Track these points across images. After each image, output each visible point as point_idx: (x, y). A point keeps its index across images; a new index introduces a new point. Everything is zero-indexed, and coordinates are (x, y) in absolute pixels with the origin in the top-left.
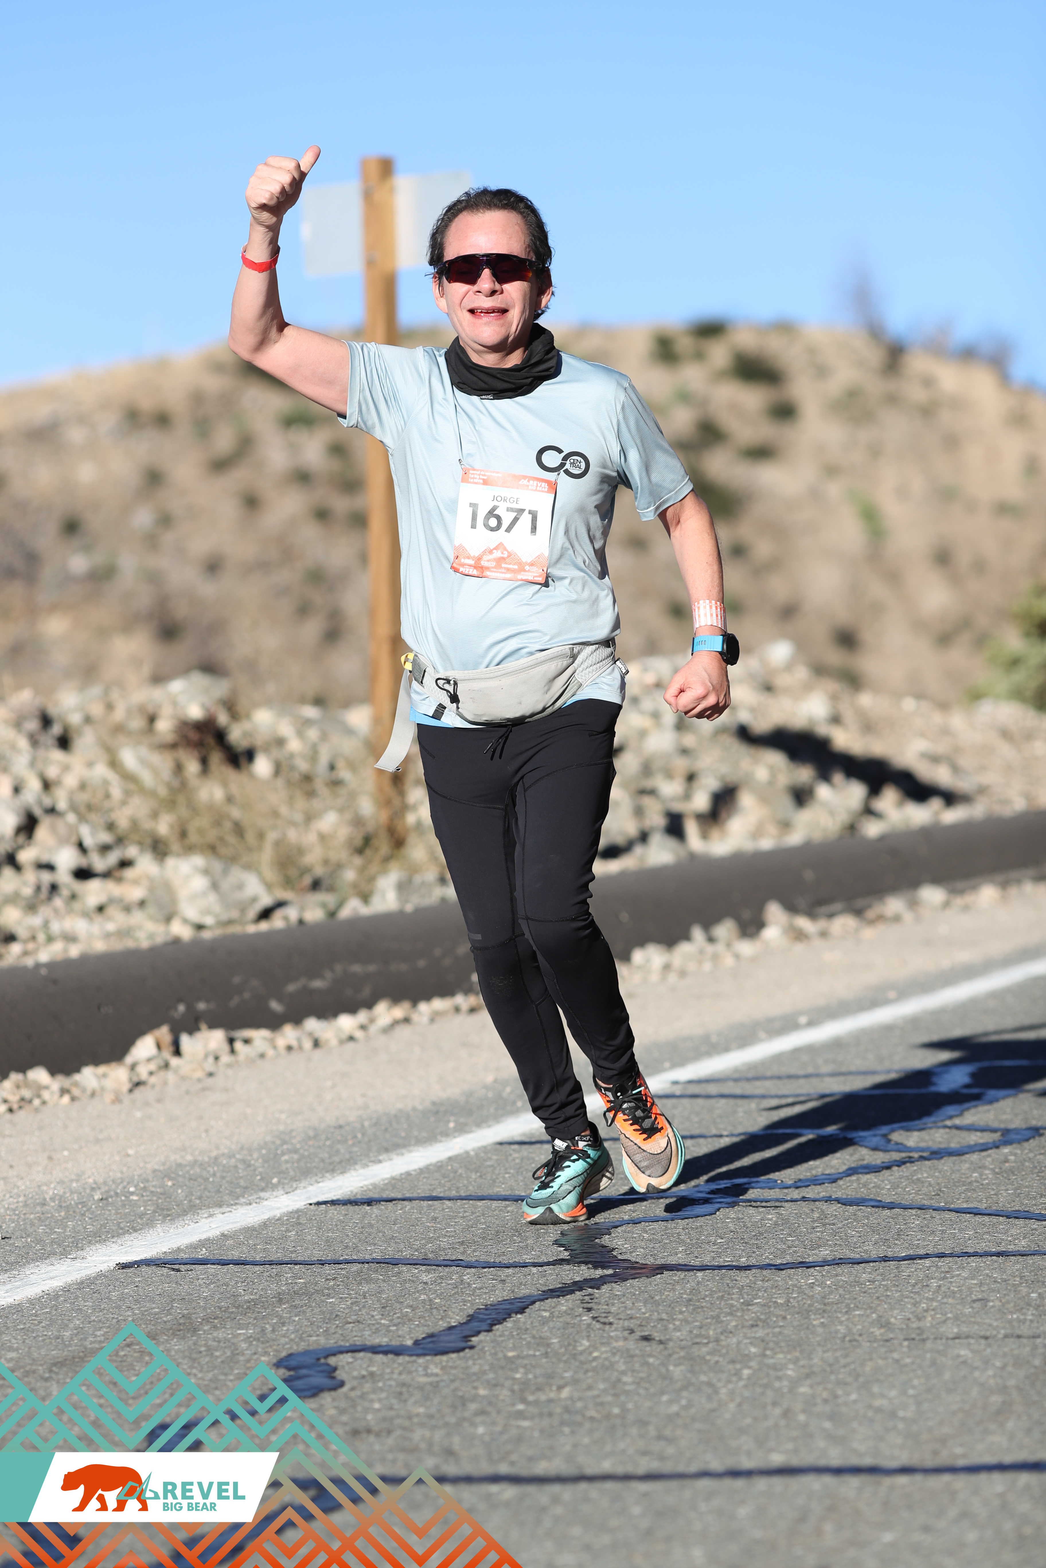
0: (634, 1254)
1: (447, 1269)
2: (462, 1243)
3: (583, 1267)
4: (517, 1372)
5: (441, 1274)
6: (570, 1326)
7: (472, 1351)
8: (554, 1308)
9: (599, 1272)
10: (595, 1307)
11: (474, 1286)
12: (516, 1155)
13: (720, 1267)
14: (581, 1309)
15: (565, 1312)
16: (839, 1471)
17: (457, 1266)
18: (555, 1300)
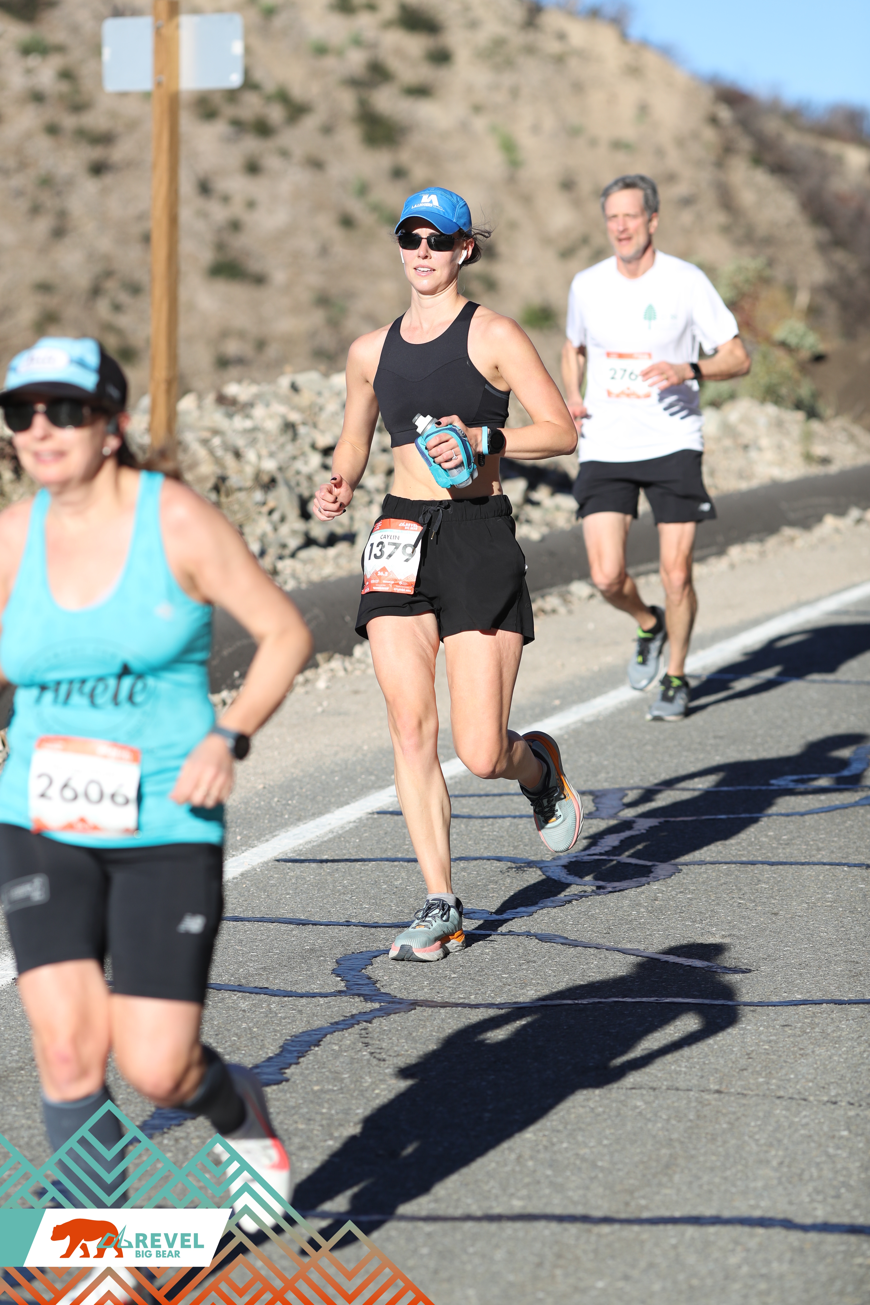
0: (392, 987)
1: (258, 997)
2: (264, 969)
3: (357, 999)
4: (323, 1108)
5: (254, 1002)
6: (356, 1061)
7: (288, 1084)
8: (341, 1041)
9: (370, 1006)
10: (371, 1042)
11: (280, 1015)
12: (292, 874)
13: (457, 1005)
14: (361, 1044)
15: (349, 1046)
16: (561, 1219)
17: (265, 994)
18: (340, 1033)
